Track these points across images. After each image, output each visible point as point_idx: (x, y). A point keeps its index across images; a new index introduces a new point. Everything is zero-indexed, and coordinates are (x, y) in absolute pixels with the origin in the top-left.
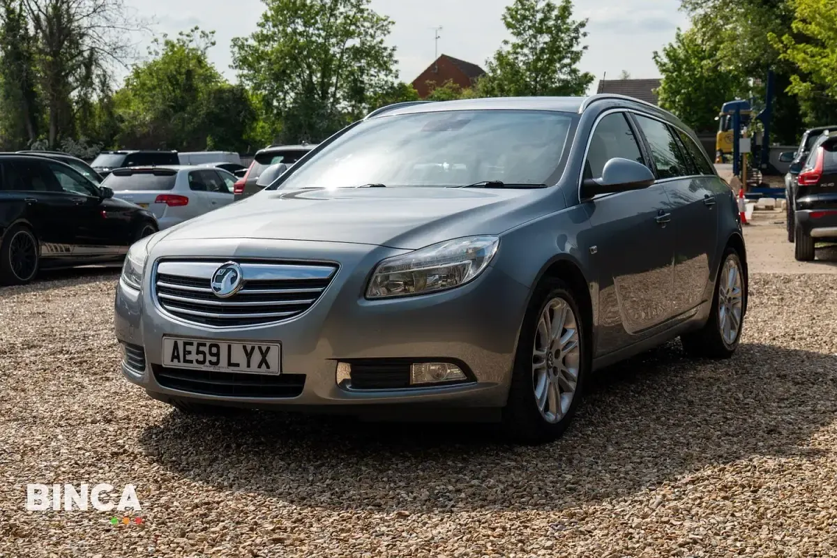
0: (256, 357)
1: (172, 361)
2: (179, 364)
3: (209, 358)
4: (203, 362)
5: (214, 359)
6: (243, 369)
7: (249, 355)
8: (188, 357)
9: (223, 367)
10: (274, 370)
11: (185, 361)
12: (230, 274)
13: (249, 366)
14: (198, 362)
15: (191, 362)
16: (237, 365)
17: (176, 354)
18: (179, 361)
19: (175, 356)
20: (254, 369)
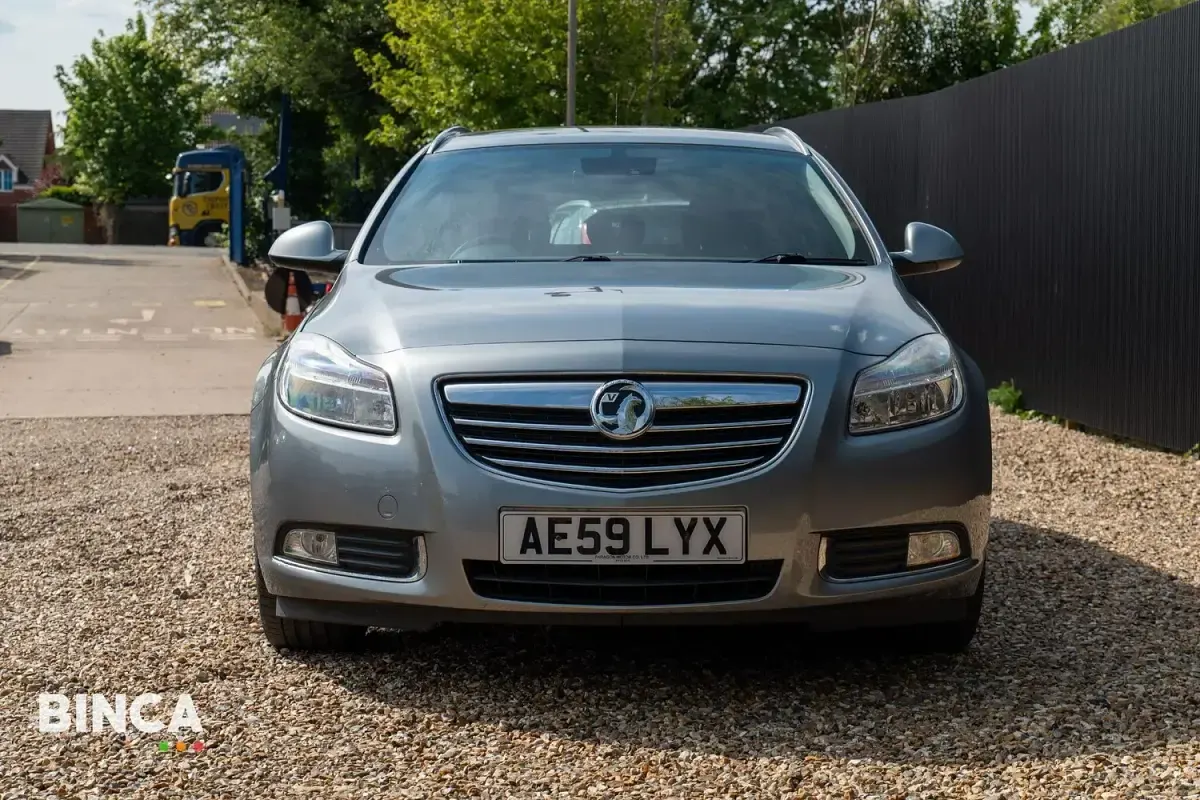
0: (701, 536)
1: (523, 551)
2: (539, 557)
3: (605, 542)
4: (595, 550)
5: (618, 544)
6: (676, 557)
7: (686, 533)
8: (559, 544)
9: (637, 556)
10: (734, 554)
11: (553, 550)
12: (629, 400)
13: (686, 551)
14: (581, 550)
15: (568, 551)
16: (665, 551)
17: (531, 540)
18: (539, 551)
19: (530, 541)
20: (696, 556)
